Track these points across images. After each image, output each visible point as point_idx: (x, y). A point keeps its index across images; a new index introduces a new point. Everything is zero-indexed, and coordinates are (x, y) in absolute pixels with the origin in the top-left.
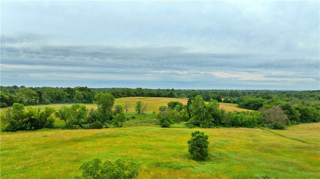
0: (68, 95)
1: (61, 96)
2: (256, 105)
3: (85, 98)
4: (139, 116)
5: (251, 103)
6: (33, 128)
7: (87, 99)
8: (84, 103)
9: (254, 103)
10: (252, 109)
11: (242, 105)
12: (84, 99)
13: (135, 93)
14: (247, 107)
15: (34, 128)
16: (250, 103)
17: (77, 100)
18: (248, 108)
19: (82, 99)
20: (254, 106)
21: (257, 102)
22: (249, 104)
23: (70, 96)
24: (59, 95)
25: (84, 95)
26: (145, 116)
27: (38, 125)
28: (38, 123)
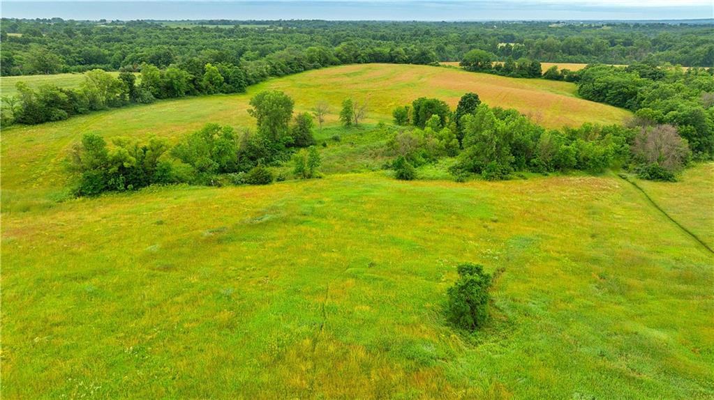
0: (190, 77)
1: (175, 82)
2: (620, 93)
3: (227, 80)
4: (348, 133)
5: (611, 88)
6: (130, 186)
7: (232, 83)
8: (226, 93)
9: (617, 89)
10: (611, 102)
11: (588, 92)
12: (225, 84)
13: (337, 56)
14: (599, 96)
15: (132, 187)
16: (606, 88)
17: (211, 87)
18: (601, 98)
19: (221, 84)
20: (615, 96)
21: (624, 87)
22: (603, 89)
23: (194, 79)
24: (171, 80)
25: (223, 72)
26: (361, 134)
27: (139, 179)
28: (139, 175)
